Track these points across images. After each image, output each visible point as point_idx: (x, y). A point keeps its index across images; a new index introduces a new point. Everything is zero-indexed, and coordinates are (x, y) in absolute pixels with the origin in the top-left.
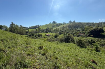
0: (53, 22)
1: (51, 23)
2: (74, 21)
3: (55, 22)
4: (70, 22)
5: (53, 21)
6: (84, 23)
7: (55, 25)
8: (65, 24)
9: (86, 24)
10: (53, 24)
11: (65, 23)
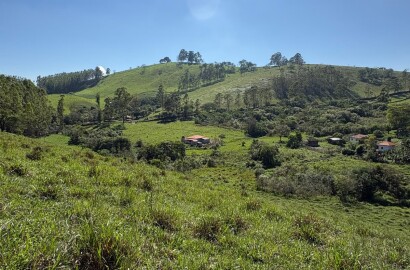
0: (183, 55)
1: (167, 59)
2: (298, 56)
3: (191, 56)
4: (276, 58)
5: (183, 52)
6: (349, 71)
7: (194, 70)
8: (247, 68)
9: (355, 76)
10: (179, 65)
11: (250, 64)
